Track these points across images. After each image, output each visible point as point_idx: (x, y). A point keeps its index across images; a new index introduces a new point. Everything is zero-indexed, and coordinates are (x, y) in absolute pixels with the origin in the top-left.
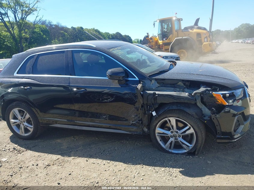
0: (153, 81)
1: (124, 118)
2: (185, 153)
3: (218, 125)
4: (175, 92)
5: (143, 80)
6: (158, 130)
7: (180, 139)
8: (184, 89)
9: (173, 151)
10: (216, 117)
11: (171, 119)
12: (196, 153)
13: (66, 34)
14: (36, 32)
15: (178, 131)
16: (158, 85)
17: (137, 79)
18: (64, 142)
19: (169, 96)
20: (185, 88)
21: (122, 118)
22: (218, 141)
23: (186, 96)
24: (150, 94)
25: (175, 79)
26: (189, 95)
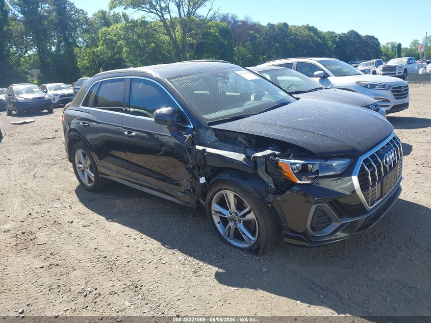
0: (209, 133)
1: (176, 181)
2: (246, 248)
3: (281, 213)
4: (234, 151)
5: (198, 130)
6: (215, 207)
7: (241, 226)
8: (246, 149)
9: (232, 242)
10: (275, 200)
11: (228, 192)
12: (260, 251)
13: (258, 35)
14: (210, 34)
15: (238, 213)
16: (214, 138)
17: (191, 126)
18: (120, 203)
19: (220, 157)
20: (246, 147)
21: (174, 180)
22: (286, 240)
23: (240, 160)
24: (198, 150)
25: (238, 131)
26: (244, 159)
